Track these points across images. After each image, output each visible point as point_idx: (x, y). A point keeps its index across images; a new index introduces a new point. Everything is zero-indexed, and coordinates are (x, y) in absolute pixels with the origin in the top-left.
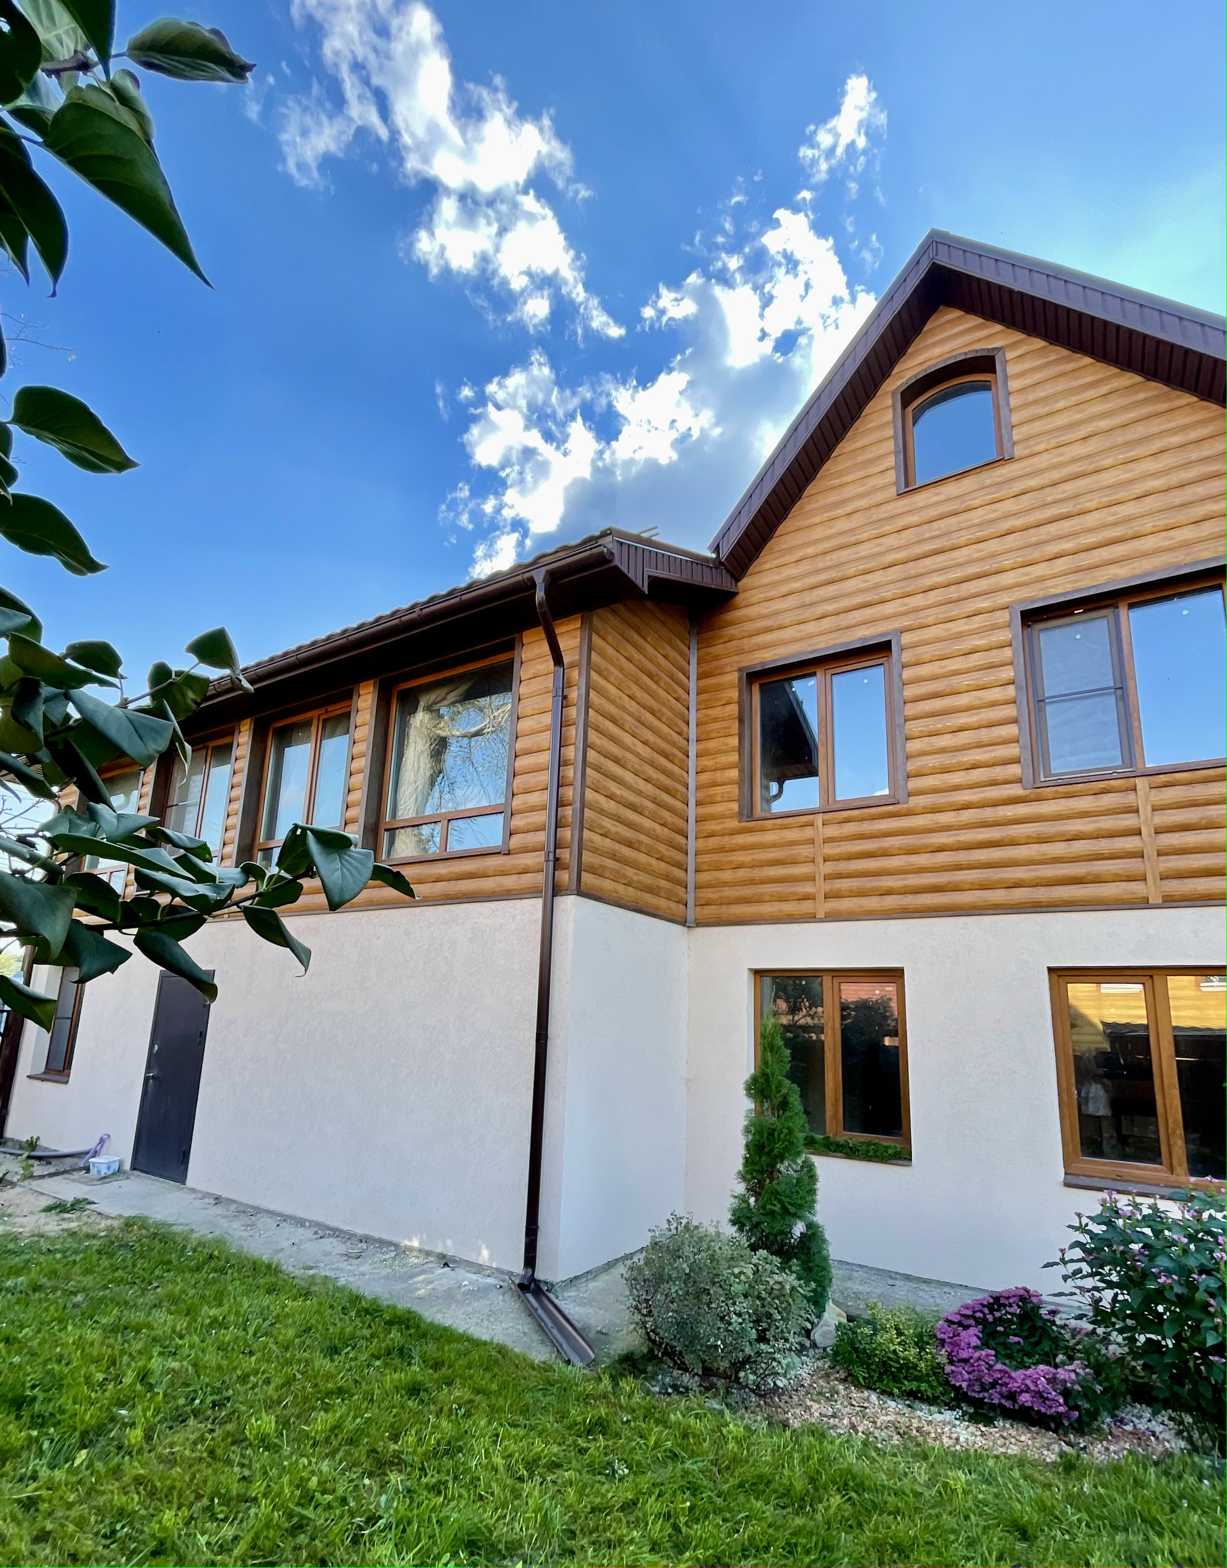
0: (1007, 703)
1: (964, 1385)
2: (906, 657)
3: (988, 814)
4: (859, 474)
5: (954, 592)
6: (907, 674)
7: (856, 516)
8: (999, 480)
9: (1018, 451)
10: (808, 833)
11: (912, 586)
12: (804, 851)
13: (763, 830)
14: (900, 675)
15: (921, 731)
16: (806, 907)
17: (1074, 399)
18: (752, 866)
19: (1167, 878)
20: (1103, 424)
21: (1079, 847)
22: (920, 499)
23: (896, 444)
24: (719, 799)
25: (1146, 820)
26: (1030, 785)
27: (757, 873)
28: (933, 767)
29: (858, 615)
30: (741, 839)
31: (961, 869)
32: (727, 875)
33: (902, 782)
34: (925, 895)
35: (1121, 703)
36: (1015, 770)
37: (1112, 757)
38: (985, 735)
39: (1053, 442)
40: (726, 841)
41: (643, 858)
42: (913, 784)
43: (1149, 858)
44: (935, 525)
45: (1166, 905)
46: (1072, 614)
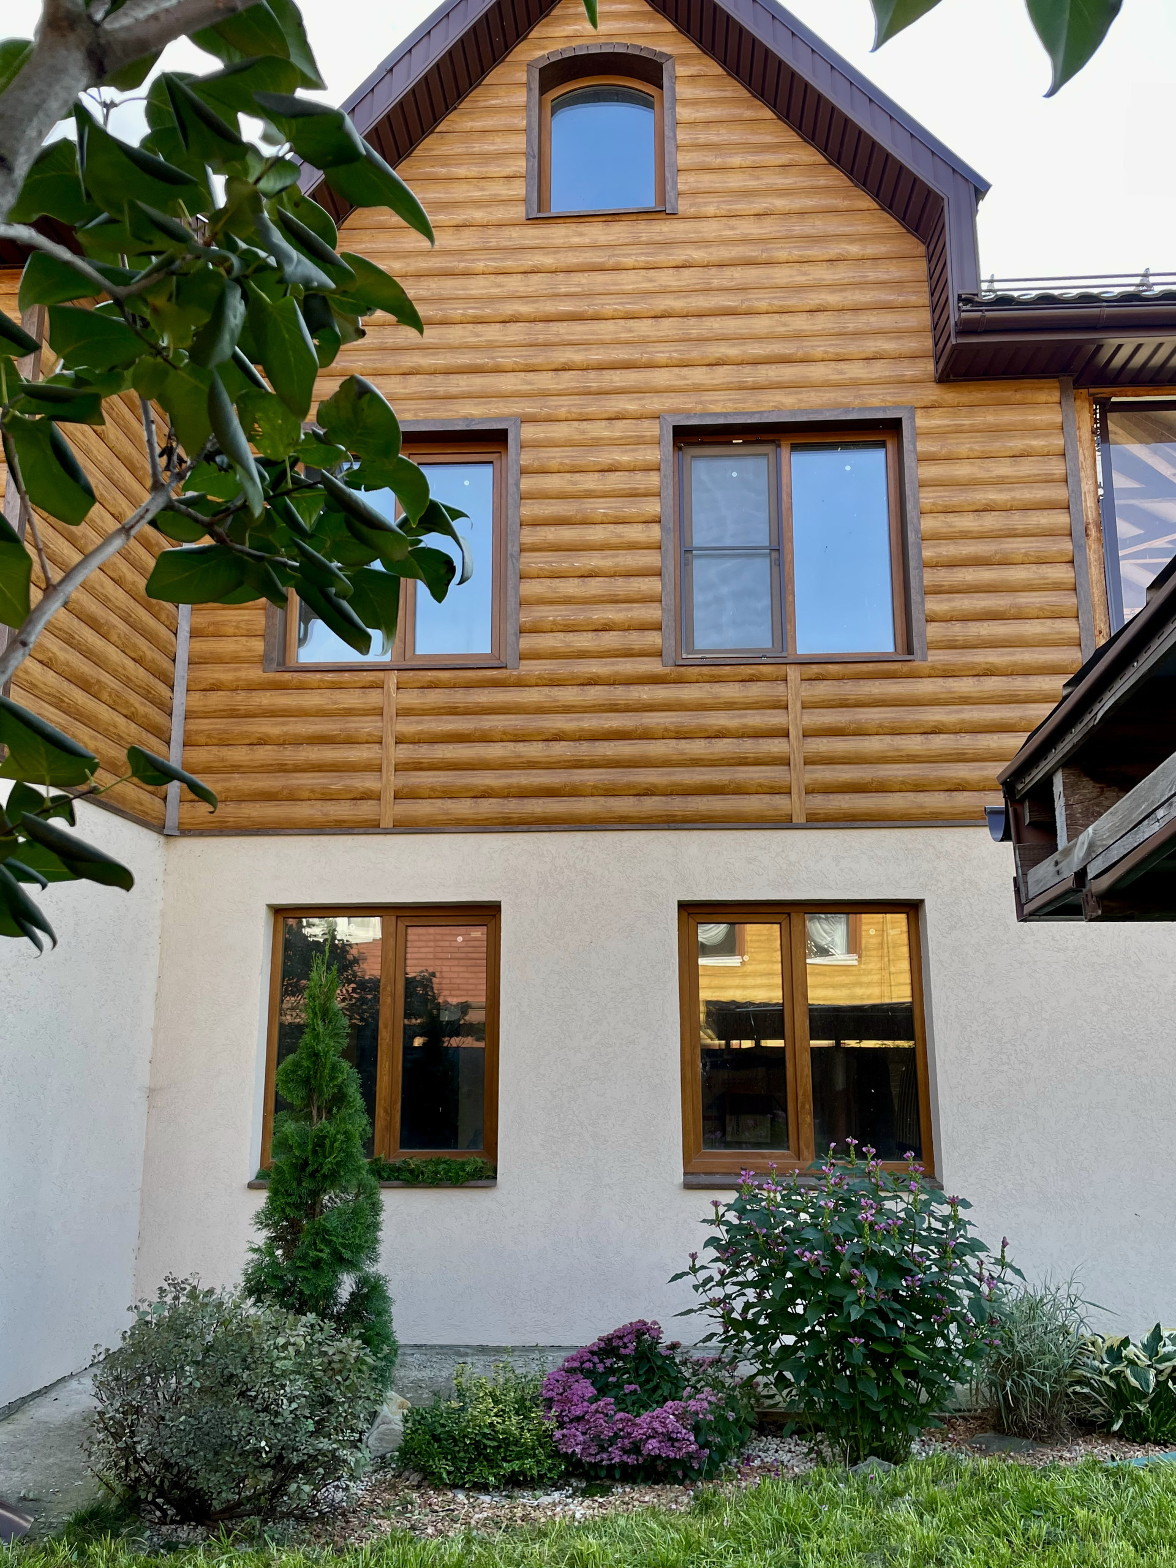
0: (648, 547)
1: (578, 1450)
2: (527, 458)
3: (620, 694)
4: (474, 171)
5: (594, 380)
6: (527, 483)
7: (466, 233)
8: (658, 238)
9: (683, 206)
10: (374, 698)
11: (539, 358)
12: (367, 726)
13: (302, 687)
14: (517, 484)
15: (541, 569)
16: (366, 810)
17: (750, 159)
18: (282, 742)
19: (812, 792)
20: (780, 203)
21: (723, 747)
22: (559, 234)
23: (529, 141)
24: (231, 630)
25: (796, 720)
26: (671, 662)
27: (290, 755)
28: (554, 622)
29: (463, 383)
30: (266, 699)
31: (582, 767)
32: (239, 755)
33: (511, 639)
34: (533, 801)
35: (776, 569)
36: (654, 639)
37: (761, 638)
38: (621, 586)
39: (725, 208)
40: (240, 699)
41: (104, 713)
42: (527, 642)
43: (795, 765)
44: (577, 278)
45: (809, 825)
46: (731, 443)
